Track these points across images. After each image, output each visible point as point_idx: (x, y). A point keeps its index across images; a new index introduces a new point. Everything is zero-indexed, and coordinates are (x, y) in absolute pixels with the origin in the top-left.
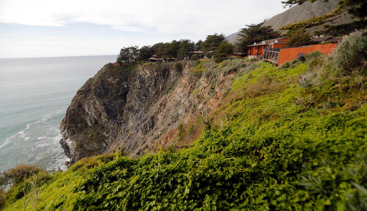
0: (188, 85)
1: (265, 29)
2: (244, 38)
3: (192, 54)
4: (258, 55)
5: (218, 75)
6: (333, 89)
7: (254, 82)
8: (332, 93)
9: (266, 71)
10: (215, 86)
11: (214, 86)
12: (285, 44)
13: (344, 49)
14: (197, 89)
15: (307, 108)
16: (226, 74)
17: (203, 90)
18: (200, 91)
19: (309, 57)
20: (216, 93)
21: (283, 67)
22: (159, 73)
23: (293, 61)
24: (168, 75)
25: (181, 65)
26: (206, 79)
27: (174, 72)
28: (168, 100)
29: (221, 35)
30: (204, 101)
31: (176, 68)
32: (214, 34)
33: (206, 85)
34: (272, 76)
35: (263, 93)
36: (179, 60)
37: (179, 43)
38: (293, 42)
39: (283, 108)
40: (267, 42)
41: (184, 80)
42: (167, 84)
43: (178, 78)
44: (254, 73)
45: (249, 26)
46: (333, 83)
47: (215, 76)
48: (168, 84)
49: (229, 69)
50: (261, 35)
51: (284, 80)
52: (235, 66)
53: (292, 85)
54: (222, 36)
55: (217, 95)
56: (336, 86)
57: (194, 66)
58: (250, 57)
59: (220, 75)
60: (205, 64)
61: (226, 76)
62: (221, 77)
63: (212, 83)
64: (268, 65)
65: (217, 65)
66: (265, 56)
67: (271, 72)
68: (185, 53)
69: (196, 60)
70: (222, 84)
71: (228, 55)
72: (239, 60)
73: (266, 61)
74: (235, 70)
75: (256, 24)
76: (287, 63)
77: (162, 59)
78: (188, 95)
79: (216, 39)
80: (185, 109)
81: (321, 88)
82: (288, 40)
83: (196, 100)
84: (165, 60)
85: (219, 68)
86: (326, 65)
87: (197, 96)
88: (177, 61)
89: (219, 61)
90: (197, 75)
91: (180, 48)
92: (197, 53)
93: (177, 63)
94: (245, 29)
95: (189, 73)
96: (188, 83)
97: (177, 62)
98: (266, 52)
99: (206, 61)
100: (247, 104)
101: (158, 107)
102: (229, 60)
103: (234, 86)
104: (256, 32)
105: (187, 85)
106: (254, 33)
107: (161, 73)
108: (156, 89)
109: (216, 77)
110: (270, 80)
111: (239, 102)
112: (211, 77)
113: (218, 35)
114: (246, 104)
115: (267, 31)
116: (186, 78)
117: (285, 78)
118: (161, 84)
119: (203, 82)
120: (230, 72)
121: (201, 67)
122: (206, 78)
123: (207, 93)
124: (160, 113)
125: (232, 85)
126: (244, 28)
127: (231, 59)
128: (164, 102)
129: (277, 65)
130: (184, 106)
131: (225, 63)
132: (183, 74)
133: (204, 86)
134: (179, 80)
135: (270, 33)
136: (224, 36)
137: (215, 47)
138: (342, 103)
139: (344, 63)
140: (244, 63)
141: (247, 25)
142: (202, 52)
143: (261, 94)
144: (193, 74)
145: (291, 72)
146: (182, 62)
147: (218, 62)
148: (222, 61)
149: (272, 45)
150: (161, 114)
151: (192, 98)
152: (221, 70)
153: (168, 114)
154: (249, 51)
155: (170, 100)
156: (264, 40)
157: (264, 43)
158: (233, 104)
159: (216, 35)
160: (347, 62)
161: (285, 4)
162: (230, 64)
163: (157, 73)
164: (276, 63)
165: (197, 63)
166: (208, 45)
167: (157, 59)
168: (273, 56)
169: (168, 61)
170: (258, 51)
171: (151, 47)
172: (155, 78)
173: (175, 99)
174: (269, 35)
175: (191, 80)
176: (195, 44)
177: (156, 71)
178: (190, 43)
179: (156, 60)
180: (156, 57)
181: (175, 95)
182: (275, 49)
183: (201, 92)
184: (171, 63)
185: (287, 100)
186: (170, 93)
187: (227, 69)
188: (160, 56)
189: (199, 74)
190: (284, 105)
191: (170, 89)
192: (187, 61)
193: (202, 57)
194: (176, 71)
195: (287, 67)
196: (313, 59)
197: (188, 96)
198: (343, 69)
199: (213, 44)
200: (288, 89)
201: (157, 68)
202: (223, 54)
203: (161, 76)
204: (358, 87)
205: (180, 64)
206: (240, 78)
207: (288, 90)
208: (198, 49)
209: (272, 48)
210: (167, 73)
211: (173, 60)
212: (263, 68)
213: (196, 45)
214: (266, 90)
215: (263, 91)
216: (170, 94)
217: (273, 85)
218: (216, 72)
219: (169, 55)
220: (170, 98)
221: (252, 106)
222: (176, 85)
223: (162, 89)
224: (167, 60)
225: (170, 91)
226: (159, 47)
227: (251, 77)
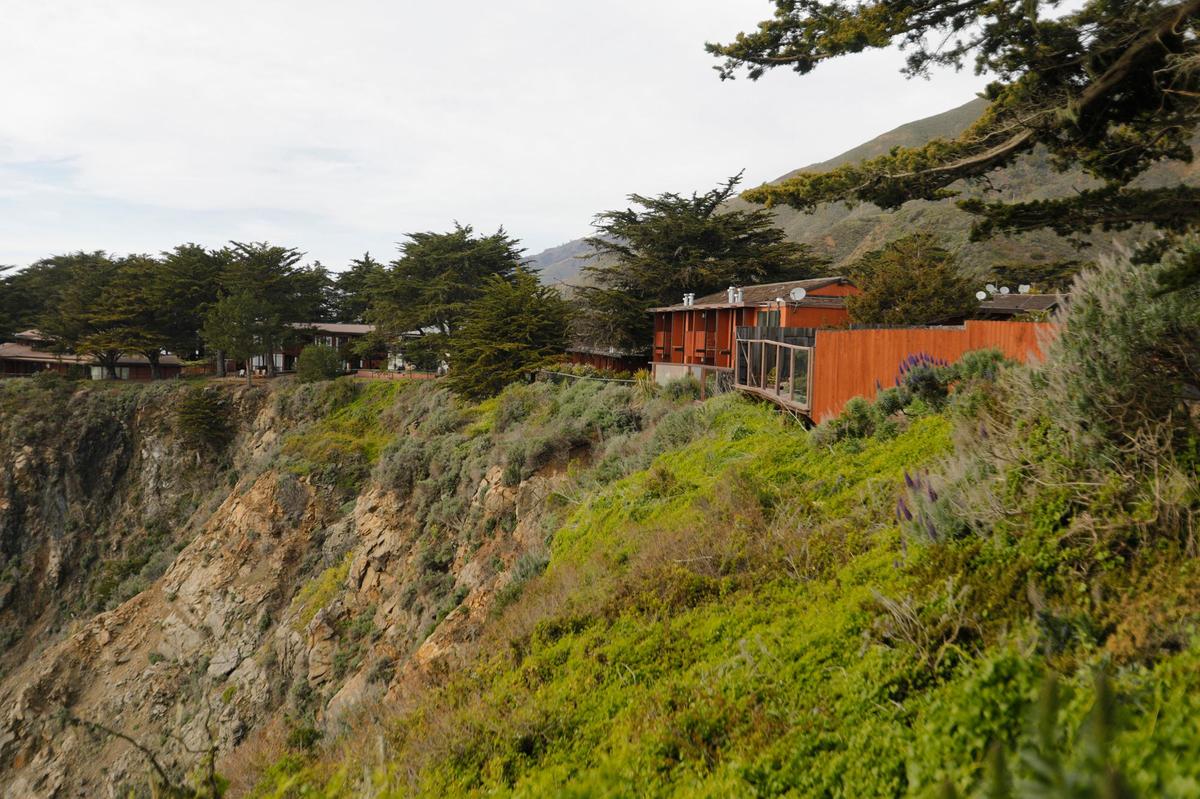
0: (265, 540)
1: (740, 228)
2: (628, 265)
3: (308, 337)
4: (710, 361)
5: (475, 474)
6: (1064, 544)
7: (679, 517)
8: (1061, 568)
9: (751, 455)
10: (452, 550)
11: (445, 545)
12: (844, 309)
13: (1085, 333)
14: (331, 571)
15: (942, 663)
16: (523, 470)
17: (371, 578)
18: (353, 584)
19: (958, 378)
20: (460, 599)
21: (841, 434)
22: (49, 454)
23: (881, 397)
24: (120, 471)
25: (227, 407)
26: (391, 503)
27: (170, 453)
28: (107, 655)
29: (498, 239)
30: (375, 655)
31: (184, 424)
32: (453, 230)
33: (391, 540)
34: (780, 482)
35: (725, 582)
36: (213, 373)
37: (221, 260)
38: (885, 305)
39: (817, 675)
40: (754, 297)
41: (241, 509)
42: (106, 535)
43: (196, 491)
44: (683, 464)
45: (648, 203)
46: (1057, 508)
47: (454, 483)
48: (115, 538)
49: (543, 438)
50: (722, 257)
51: (841, 504)
52: (579, 424)
53: (883, 534)
54: (502, 243)
55: (466, 612)
56: (1077, 524)
57: (316, 413)
58: (666, 374)
59: (483, 476)
60: (392, 407)
61: (523, 484)
62: (491, 489)
63: (434, 529)
64: (761, 421)
65: (466, 409)
66: (743, 367)
67: (777, 460)
68: (258, 331)
69: (332, 375)
70: (499, 539)
71: (535, 354)
72: (600, 388)
73: (754, 399)
74: (581, 447)
75: (686, 195)
76: (858, 408)
77: (85, 359)
78: (262, 612)
79: (462, 259)
80: (235, 723)
81: (1012, 543)
82: (857, 293)
83: (319, 655)
84: (110, 363)
85: (479, 433)
86: (1024, 418)
87: (329, 620)
88: (198, 376)
89: (482, 386)
90: (337, 477)
91: (226, 293)
92: (343, 336)
93: (198, 392)
94: (630, 217)
95: (276, 456)
96: (264, 528)
97: (194, 385)
98: (746, 344)
99: (398, 387)
100: (610, 657)
101: (16, 712)
102: (539, 387)
103: (565, 545)
104: (691, 239)
105: (260, 546)
106: (680, 244)
107: (70, 454)
108: (14, 572)
109: (461, 488)
110: (767, 503)
111: (565, 642)
112: (424, 488)
113: (475, 236)
114: (602, 659)
115: (751, 235)
116: (256, 496)
117: (846, 493)
118: (59, 536)
119: (373, 523)
120: (547, 458)
121: (365, 424)
122: (391, 496)
123: (395, 602)
124: (28, 759)
125: (555, 543)
126: (624, 210)
127: (557, 380)
128: (67, 673)
129: (809, 423)
130: (230, 694)
131: (516, 403)
132: (238, 466)
133: (379, 552)
134: (206, 504)
135: (763, 247)
136: (514, 248)
137: (456, 306)
138: (1104, 622)
139: (1100, 407)
140: (634, 406)
141: (636, 198)
142: (373, 328)
143: (716, 592)
144: (306, 464)
145: (880, 460)
146: (236, 387)
147: (473, 392)
148: (497, 387)
149: (778, 314)
150: (29, 769)
151: (296, 637)
152: (488, 446)
153: (94, 771)
154: (660, 339)
155: (120, 652)
156: (737, 285)
157: (734, 297)
158: (529, 662)
159: (463, 233)
160: (1111, 400)
161: (723, 60)
162: (546, 410)
163: (36, 453)
164: (804, 407)
165: (338, 394)
166: (414, 294)
167: (46, 357)
168: (784, 375)
169: (133, 377)
170: (709, 341)
171: (12, 273)
172: (13, 488)
173: (163, 648)
174: (764, 259)
175: (288, 510)
176: (334, 278)
177: (30, 441)
178: (295, 266)
179: (41, 366)
180: (39, 346)
181: (166, 614)
182: (795, 330)
183: (356, 592)
184: (157, 387)
185: (841, 623)
186: (126, 598)
187: (526, 437)
188: (69, 339)
189: (347, 470)
190: (826, 651)
191: (133, 569)
192: (272, 384)
193: (376, 357)
194: (183, 447)
195: (861, 435)
196: (974, 390)
197: (267, 624)
198: (1103, 439)
199: (442, 284)
200: (865, 556)
201: (34, 418)
202: (507, 346)
203: (61, 474)
204: (1172, 530)
205: (214, 396)
206: (606, 492)
207: (861, 562)
208: (350, 313)
209: (783, 324)
210: (113, 458)
211: (168, 371)
212: (736, 438)
213: (337, 285)
214: (742, 563)
215: (726, 572)
216: (122, 607)
217: (780, 534)
218: (457, 453)
219: (136, 336)
220: (120, 643)
221: (645, 668)
222: (179, 540)
223: (65, 573)
224: (123, 365)
225: (129, 584)
226: (70, 277)
227: (663, 486)
